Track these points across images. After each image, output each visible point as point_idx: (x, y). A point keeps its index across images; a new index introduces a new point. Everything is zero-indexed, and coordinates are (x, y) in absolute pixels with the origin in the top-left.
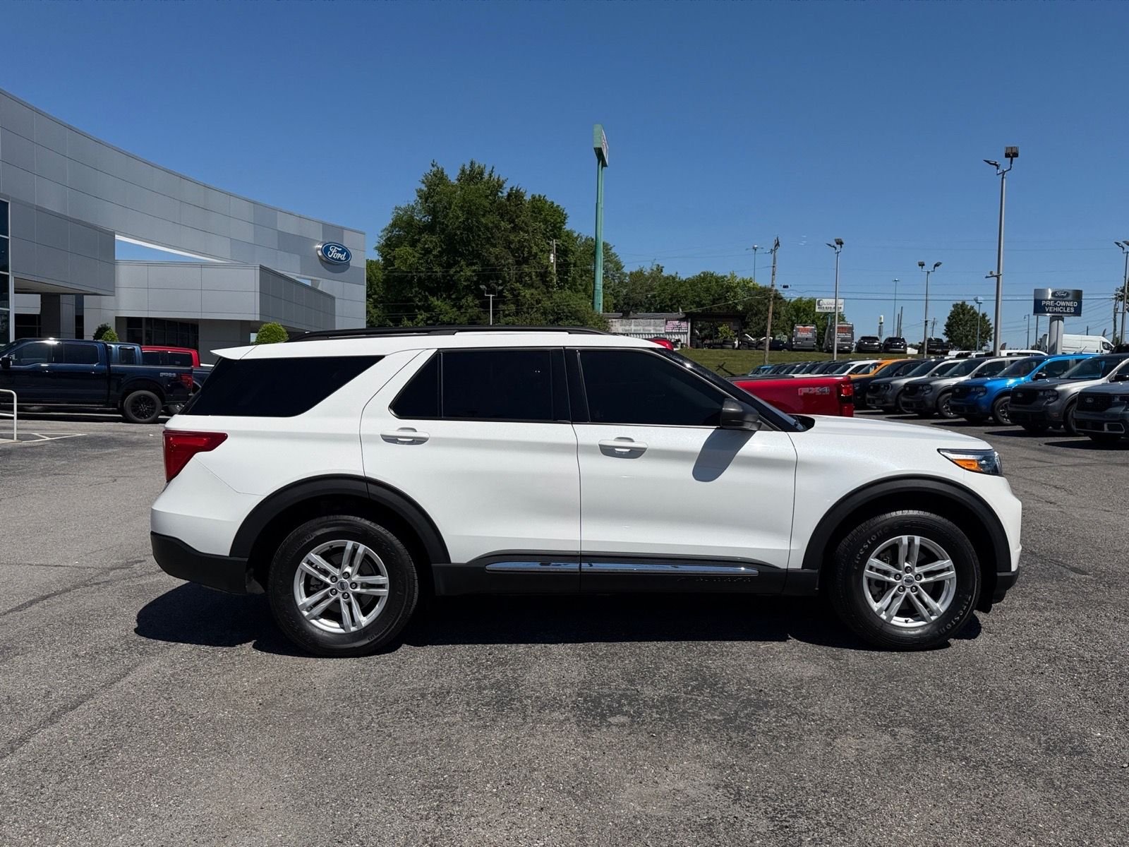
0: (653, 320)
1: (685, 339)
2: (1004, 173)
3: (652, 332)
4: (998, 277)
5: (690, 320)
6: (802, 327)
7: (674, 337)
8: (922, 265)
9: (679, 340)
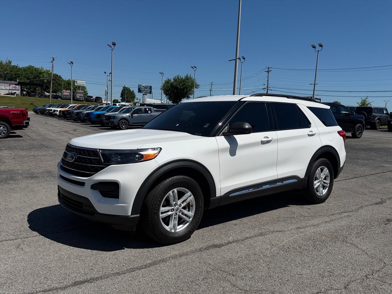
0: (3, 84)
1: (18, 92)
5: (20, 85)
6: (65, 91)
7: (13, 91)
8: (105, 73)
9: (15, 93)
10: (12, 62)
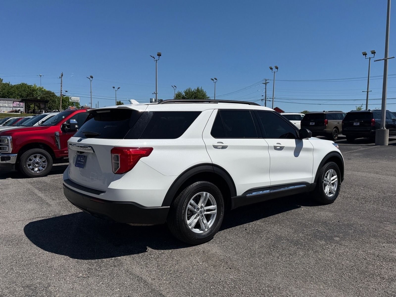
0: (7, 101)
1: (23, 109)
2: (156, 60)
3: (7, 106)
4: (156, 94)
5: (24, 102)
6: (71, 107)
7: (17, 108)
8: (114, 88)
9: (20, 110)
10: (3, 80)
